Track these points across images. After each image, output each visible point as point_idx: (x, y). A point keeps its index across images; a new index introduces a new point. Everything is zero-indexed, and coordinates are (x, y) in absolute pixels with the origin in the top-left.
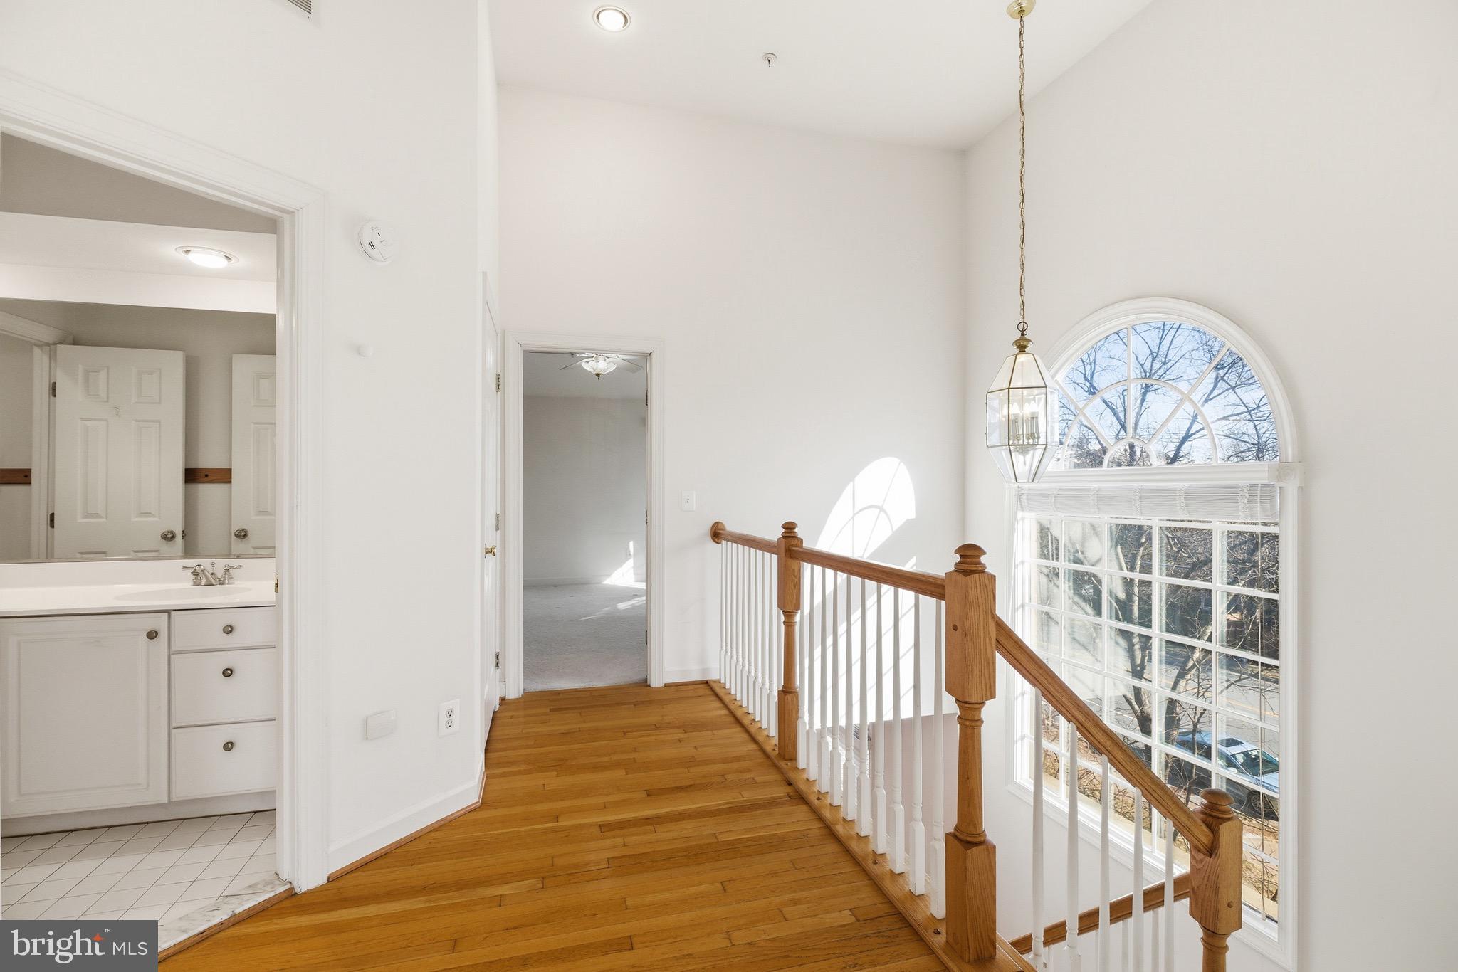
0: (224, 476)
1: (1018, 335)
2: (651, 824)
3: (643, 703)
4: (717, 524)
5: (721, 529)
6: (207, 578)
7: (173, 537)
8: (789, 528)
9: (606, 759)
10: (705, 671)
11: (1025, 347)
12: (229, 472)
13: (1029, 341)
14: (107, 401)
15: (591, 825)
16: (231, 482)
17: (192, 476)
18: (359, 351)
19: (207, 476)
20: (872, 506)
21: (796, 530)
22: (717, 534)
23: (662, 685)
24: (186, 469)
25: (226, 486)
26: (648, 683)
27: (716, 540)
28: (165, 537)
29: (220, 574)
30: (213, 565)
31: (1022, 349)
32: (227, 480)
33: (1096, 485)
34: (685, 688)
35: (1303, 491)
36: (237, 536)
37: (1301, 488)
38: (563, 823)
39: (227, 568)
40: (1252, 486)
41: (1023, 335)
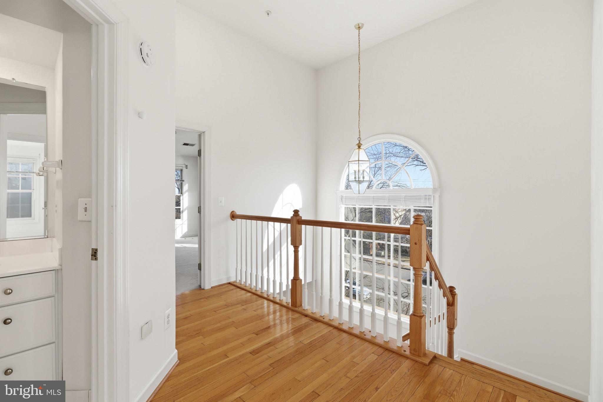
1: (358, 142)
2: (271, 346)
3: (209, 297)
4: (233, 211)
5: (235, 214)
8: (296, 212)
9: (219, 325)
10: (229, 278)
11: (360, 146)
13: (361, 144)
15: (246, 354)
18: (140, 115)
20: (288, 204)
21: (299, 213)
22: (234, 216)
23: (210, 288)
26: (202, 287)
27: (233, 219)
31: (359, 147)
33: (372, 195)
34: (221, 287)
35: (440, 197)
37: (439, 196)
38: (232, 357)
40: (426, 195)
41: (359, 142)
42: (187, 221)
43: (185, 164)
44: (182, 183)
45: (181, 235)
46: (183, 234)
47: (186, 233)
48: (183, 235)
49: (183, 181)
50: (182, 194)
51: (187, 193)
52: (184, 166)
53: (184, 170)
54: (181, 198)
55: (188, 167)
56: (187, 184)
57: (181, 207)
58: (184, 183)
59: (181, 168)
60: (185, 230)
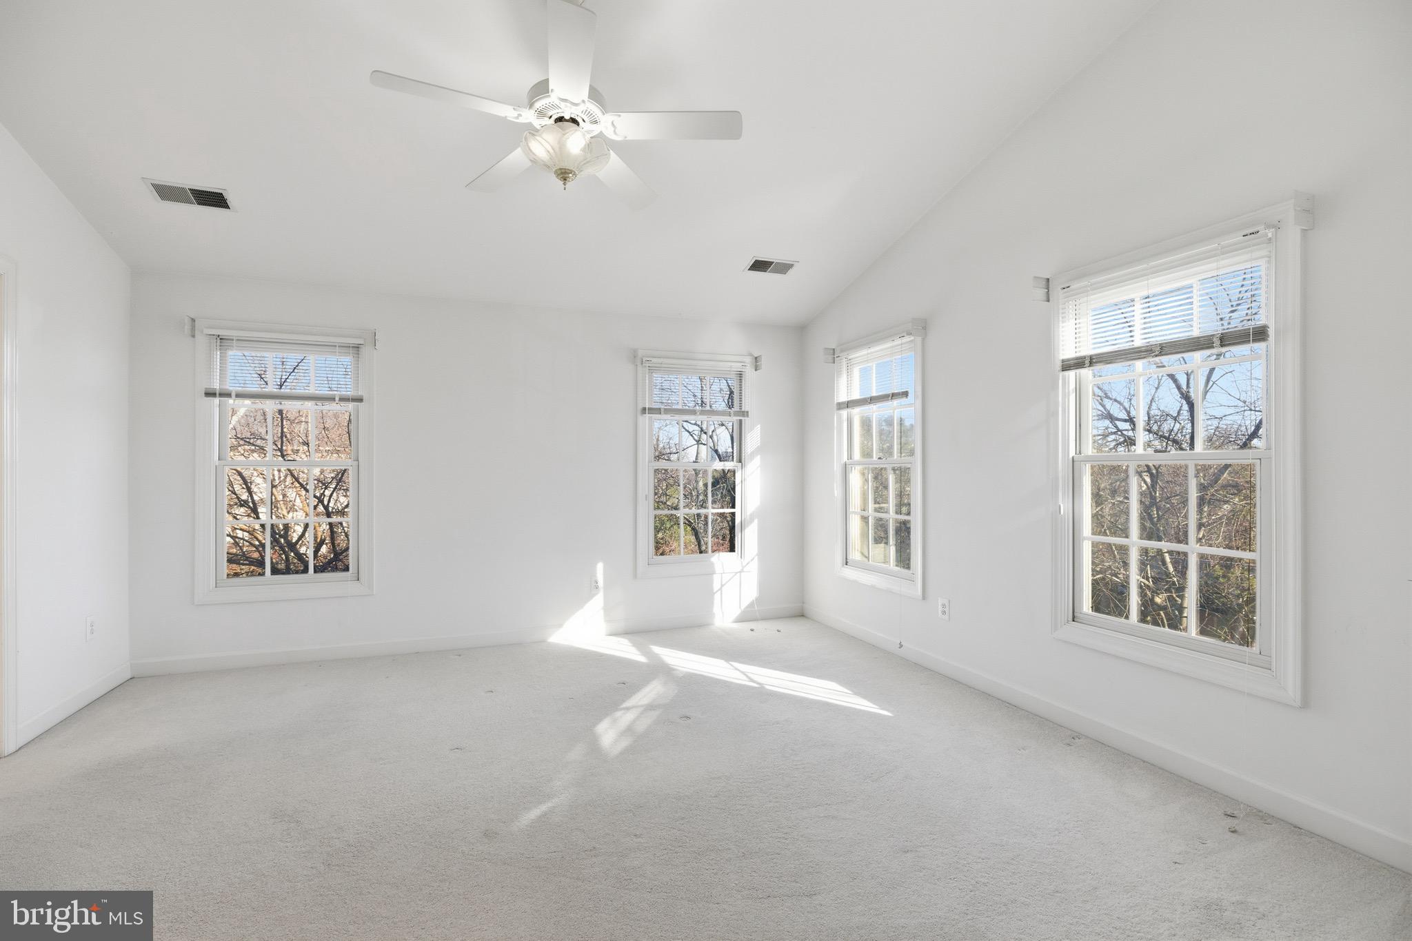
42: (756, 558)
43: (751, 355)
44: (741, 421)
45: (736, 612)
46: (743, 608)
47: (751, 605)
48: (744, 612)
49: (745, 414)
50: (740, 461)
51: (757, 460)
52: (748, 360)
53: (749, 373)
54: (738, 475)
55: (764, 363)
56: (759, 426)
57: (737, 510)
58: (747, 422)
59: (737, 367)
60: (750, 592)
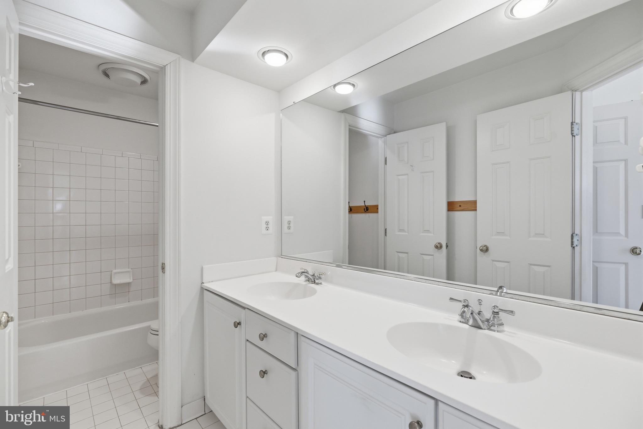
0: (472, 206)
6: (475, 319)
7: (441, 247)
12: (475, 202)
14: (408, 163)
16: (476, 210)
17: (451, 206)
19: (460, 206)
24: (448, 202)
25: (473, 212)
28: (436, 247)
29: (488, 314)
30: (480, 302)
32: (473, 209)
36: (481, 250)
39: (496, 310)
